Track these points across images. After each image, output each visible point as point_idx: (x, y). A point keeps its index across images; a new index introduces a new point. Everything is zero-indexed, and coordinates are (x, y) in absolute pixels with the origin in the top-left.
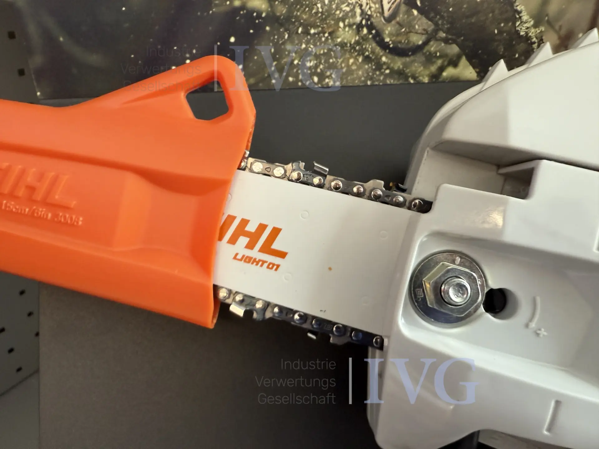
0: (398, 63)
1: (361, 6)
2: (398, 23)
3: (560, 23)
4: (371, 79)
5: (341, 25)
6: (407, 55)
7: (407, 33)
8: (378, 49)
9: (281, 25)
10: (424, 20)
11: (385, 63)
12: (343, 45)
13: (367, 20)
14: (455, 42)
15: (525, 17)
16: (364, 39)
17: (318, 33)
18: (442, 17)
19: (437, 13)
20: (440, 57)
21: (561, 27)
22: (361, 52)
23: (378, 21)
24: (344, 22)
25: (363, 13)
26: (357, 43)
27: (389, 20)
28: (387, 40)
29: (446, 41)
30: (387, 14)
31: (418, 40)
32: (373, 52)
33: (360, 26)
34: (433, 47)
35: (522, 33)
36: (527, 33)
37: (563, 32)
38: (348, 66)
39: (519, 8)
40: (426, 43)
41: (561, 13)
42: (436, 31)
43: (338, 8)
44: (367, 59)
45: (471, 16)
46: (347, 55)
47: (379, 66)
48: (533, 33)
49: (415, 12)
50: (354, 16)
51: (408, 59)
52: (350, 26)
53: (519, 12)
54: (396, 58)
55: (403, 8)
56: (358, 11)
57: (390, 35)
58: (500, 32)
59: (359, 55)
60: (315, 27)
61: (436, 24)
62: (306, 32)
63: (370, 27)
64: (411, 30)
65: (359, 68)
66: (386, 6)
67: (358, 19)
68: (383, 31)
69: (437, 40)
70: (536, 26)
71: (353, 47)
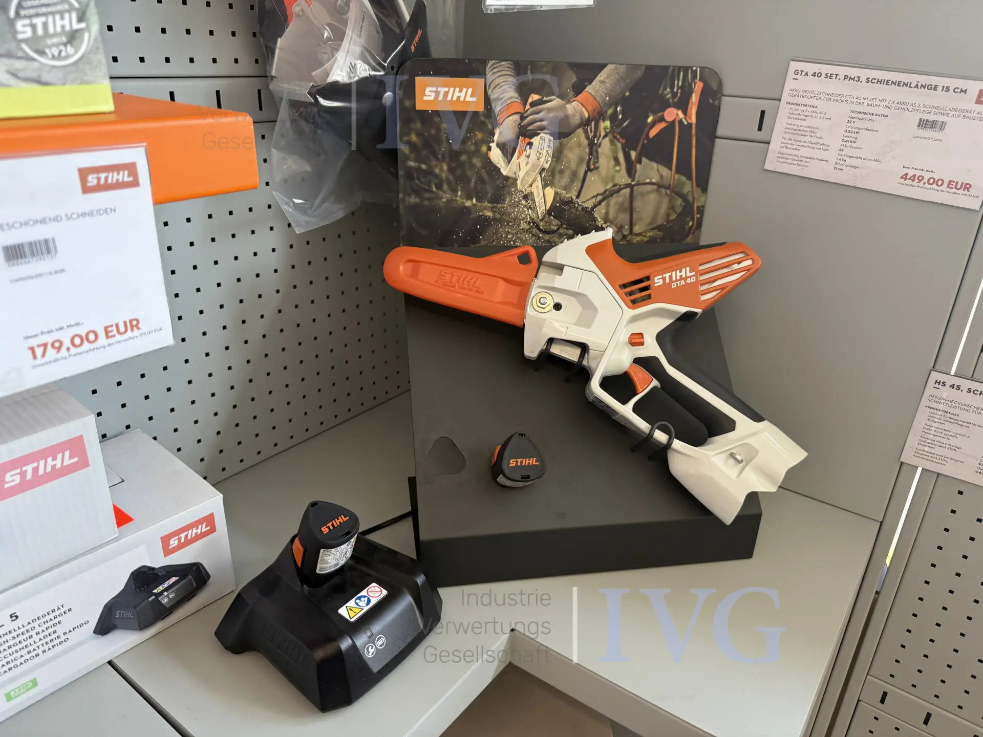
0: (547, 237)
1: (529, 215)
2: (545, 221)
3: (616, 222)
4: (536, 243)
5: (522, 222)
6: (550, 234)
7: (550, 225)
8: (538, 231)
9: (498, 221)
10: (557, 221)
11: (541, 237)
12: (523, 229)
13: (532, 220)
14: (570, 229)
15: (599, 220)
16: (532, 227)
17: (513, 225)
18: (563, 219)
19: (561, 217)
20: (565, 235)
21: (616, 224)
22: (531, 232)
23: (537, 220)
24: (523, 221)
25: (530, 218)
26: (529, 229)
27: (541, 220)
28: (541, 228)
29: (567, 229)
30: (540, 218)
31: (555, 228)
32: (536, 232)
33: (529, 223)
34: (561, 231)
35: (600, 226)
36: (602, 226)
37: (618, 226)
38: (525, 238)
39: (596, 216)
40: (558, 229)
41: (615, 218)
42: (562, 225)
43: (520, 215)
44: (533, 235)
45: (575, 219)
46: (525, 234)
47: (539, 238)
48: (604, 226)
49: (552, 218)
50: (527, 219)
51: (551, 236)
52: (526, 222)
53: (597, 218)
54: (546, 235)
55: (547, 216)
56: (528, 217)
57: (542, 226)
58: (590, 225)
59: (530, 234)
60: (512, 222)
61: (561, 222)
62: (508, 225)
63: (534, 223)
64: (551, 224)
65: (530, 238)
66: (540, 215)
67: (529, 220)
68: (539, 225)
69: (562, 228)
70: (605, 223)
71: (527, 230)
